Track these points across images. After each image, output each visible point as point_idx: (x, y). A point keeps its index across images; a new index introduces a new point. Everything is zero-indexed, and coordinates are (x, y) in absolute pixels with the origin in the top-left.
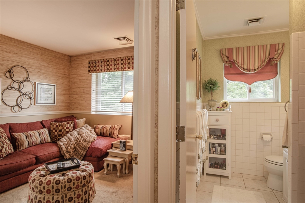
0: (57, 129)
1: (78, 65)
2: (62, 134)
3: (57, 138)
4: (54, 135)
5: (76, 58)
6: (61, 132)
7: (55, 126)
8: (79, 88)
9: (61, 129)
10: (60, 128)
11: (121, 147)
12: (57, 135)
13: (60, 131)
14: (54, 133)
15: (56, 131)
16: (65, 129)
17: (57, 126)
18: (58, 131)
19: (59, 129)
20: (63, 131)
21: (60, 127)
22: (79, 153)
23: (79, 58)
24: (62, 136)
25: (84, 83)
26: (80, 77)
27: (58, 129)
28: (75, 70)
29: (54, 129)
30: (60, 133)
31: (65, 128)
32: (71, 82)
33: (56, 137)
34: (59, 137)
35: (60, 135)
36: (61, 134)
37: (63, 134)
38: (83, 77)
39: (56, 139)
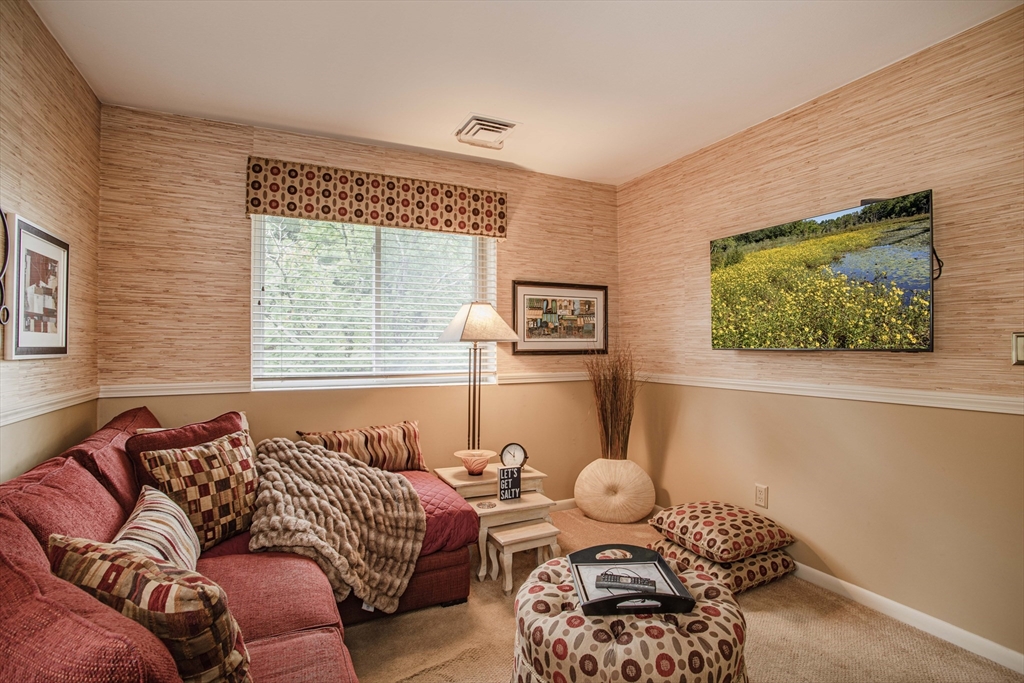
0: (201, 478)
1: (156, 161)
2: (234, 497)
3: (218, 523)
4: (199, 514)
5: (137, 120)
6: (229, 491)
7: (185, 469)
8: (168, 271)
9: (223, 477)
10: (214, 471)
11: (505, 489)
12: (216, 511)
13: (223, 484)
14: (196, 502)
15: (204, 490)
16: (241, 474)
17: (195, 466)
18: (213, 490)
19: (216, 478)
20: (233, 484)
21: (212, 467)
22: (398, 554)
23: (162, 129)
24: (237, 507)
25: (204, 250)
26: (174, 221)
27: (209, 476)
28: (139, 184)
29: (191, 481)
30: (226, 496)
31: (237, 468)
32: (106, 235)
33: (211, 524)
34: (223, 521)
35: (228, 505)
36: (230, 499)
37: (237, 501)
38: (192, 224)
39: (213, 529)
